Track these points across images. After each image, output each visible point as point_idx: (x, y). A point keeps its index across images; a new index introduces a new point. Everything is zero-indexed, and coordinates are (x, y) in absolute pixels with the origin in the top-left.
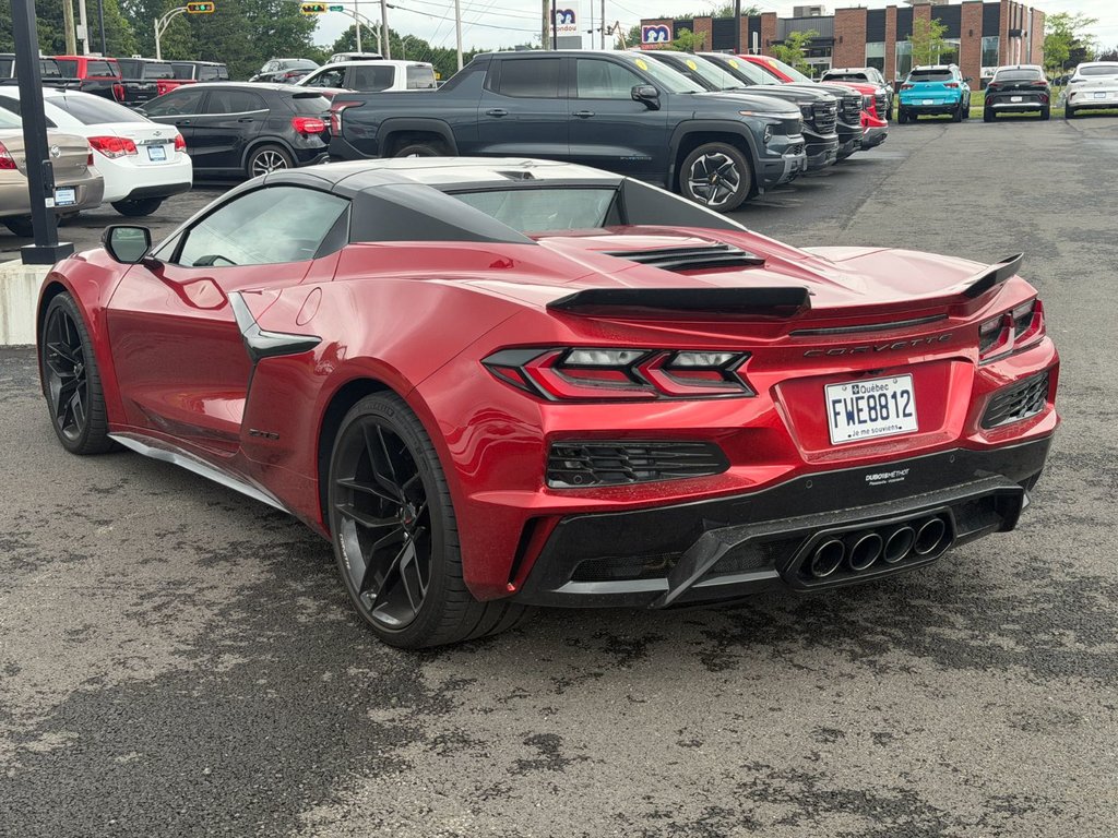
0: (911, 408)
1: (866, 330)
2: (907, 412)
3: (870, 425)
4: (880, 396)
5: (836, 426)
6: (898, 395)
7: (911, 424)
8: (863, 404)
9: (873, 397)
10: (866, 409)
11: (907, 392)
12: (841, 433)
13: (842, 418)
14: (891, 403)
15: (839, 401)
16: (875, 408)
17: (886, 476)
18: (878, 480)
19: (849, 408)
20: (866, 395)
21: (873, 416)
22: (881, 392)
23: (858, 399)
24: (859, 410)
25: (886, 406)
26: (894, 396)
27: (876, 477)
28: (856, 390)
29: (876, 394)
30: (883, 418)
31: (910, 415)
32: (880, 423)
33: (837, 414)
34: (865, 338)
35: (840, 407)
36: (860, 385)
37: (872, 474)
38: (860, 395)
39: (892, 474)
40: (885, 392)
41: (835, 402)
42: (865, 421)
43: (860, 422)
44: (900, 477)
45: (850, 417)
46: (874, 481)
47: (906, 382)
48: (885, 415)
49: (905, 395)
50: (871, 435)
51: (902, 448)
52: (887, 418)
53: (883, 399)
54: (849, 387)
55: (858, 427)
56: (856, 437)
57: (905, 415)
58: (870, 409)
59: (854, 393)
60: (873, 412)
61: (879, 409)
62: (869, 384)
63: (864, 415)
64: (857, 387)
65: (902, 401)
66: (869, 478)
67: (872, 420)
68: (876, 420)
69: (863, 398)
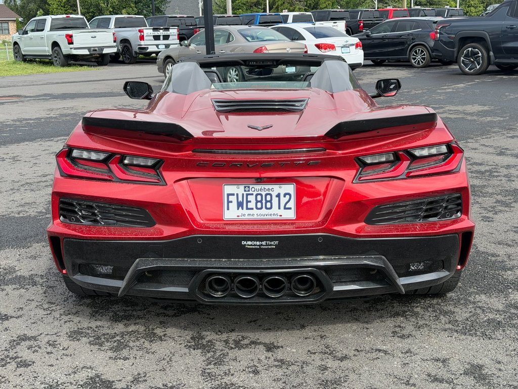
0: (292, 205)
2: (287, 206)
3: (255, 212)
4: (266, 195)
5: (228, 209)
6: (282, 196)
7: (291, 215)
8: (251, 198)
9: (261, 195)
10: (254, 202)
11: (289, 194)
12: (231, 213)
13: (233, 205)
14: (275, 200)
15: (233, 195)
16: (261, 201)
17: (258, 243)
18: (251, 245)
19: (240, 199)
20: (255, 193)
21: (259, 206)
22: (267, 192)
23: (248, 195)
24: (248, 202)
25: (271, 201)
26: (278, 196)
27: (249, 243)
28: (247, 189)
29: (264, 193)
30: (266, 208)
31: (290, 209)
32: (264, 211)
33: (229, 202)
35: (232, 198)
36: (251, 186)
37: (248, 241)
38: (251, 192)
39: (264, 243)
40: (271, 192)
41: (229, 195)
42: (252, 209)
43: (247, 209)
44: (271, 245)
45: (240, 205)
46: (248, 245)
47: (290, 188)
48: (269, 206)
49: (288, 197)
50: (255, 217)
52: (270, 208)
53: (268, 196)
54: (242, 187)
55: (245, 211)
56: (243, 217)
57: (285, 208)
58: (257, 202)
59: (245, 191)
60: (259, 204)
61: (264, 203)
62: (258, 187)
63: (252, 205)
64: (249, 187)
65: (284, 200)
66: (244, 243)
67: (257, 208)
68: (261, 208)
69: (252, 194)
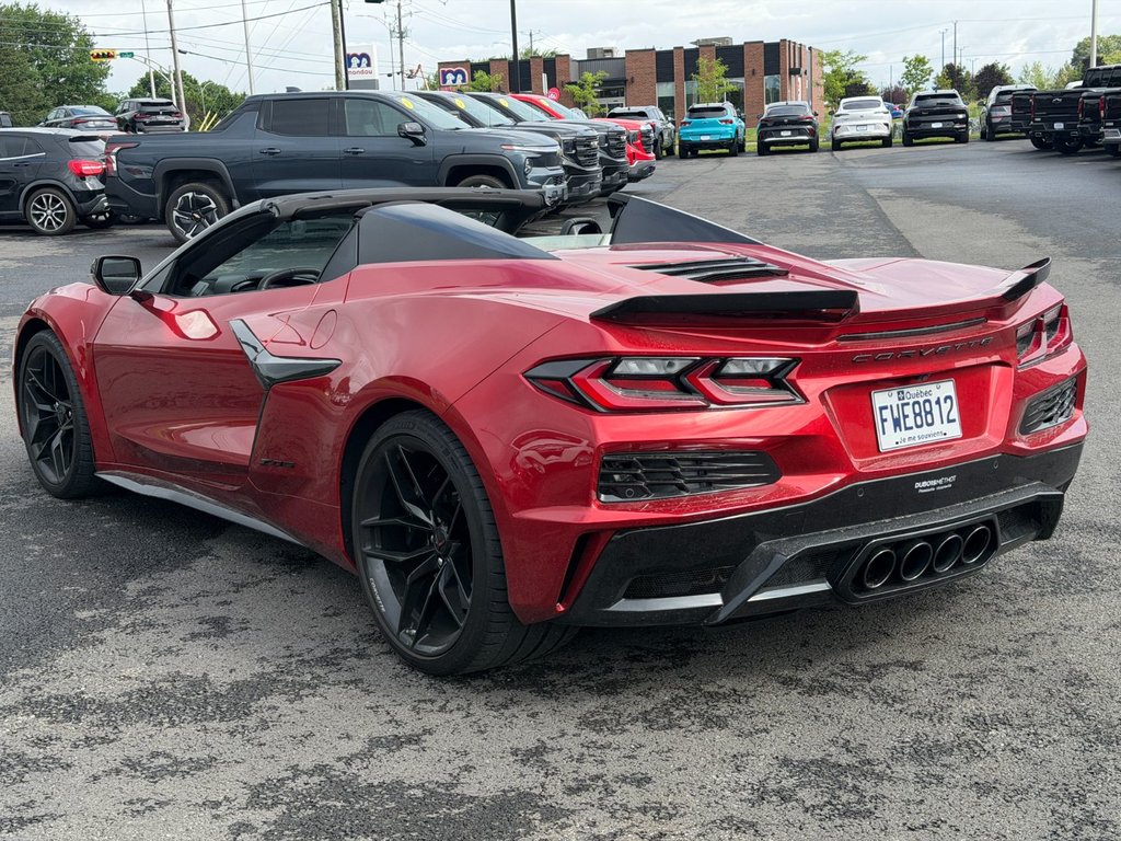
0: (955, 414)
1: (911, 334)
2: (951, 418)
3: (916, 432)
4: (925, 401)
5: (884, 433)
6: (942, 401)
7: (955, 430)
8: (908, 410)
9: (918, 403)
10: (912, 416)
11: (950, 397)
12: (889, 439)
13: (889, 425)
14: (935, 408)
15: (886, 408)
16: (920, 414)
17: (934, 483)
18: (927, 488)
19: (896, 415)
20: (911, 401)
21: (919, 423)
22: (925, 398)
23: (903, 405)
24: (905, 417)
25: (930, 412)
26: (938, 402)
27: (925, 484)
28: (901, 395)
29: (921, 400)
30: (928, 425)
31: (954, 421)
32: (926, 430)
33: (884, 421)
34: (912, 342)
35: (887, 414)
36: (905, 390)
37: (921, 481)
38: (906, 401)
39: (940, 481)
40: (929, 397)
41: (882, 409)
42: (911, 428)
43: (906, 429)
44: (948, 483)
45: (897, 423)
46: (923, 488)
47: (948, 388)
48: (930, 421)
49: (949, 401)
50: (917, 442)
51: (946, 455)
52: (932, 424)
53: (927, 404)
54: (895, 393)
55: (905, 434)
56: (903, 444)
57: (949, 421)
58: (916, 415)
59: (899, 399)
60: (918, 418)
61: (924, 415)
62: (913, 390)
63: (910, 422)
64: (903, 392)
65: (946, 407)
66: (918, 485)
67: (917, 426)
68: (921, 426)
69: (908, 404)
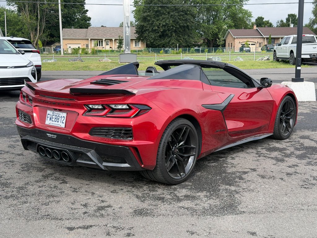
2: (63, 122)
3: (54, 122)
4: (58, 116)
5: (47, 120)
6: (62, 117)
7: (63, 126)
8: (54, 117)
12: (48, 122)
13: (49, 119)
14: (60, 118)
15: (49, 114)
19: (51, 117)
20: (55, 115)
23: (53, 115)
27: (49, 135)
32: (56, 123)
33: (48, 117)
35: (49, 116)
36: (55, 112)
39: (52, 135)
41: (48, 114)
42: (53, 121)
43: (52, 121)
44: (54, 137)
47: (64, 114)
48: (58, 121)
49: (64, 118)
50: (54, 125)
54: (52, 112)
56: (50, 124)
60: (56, 119)
65: (63, 119)
66: (47, 134)
68: (56, 121)
